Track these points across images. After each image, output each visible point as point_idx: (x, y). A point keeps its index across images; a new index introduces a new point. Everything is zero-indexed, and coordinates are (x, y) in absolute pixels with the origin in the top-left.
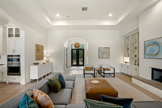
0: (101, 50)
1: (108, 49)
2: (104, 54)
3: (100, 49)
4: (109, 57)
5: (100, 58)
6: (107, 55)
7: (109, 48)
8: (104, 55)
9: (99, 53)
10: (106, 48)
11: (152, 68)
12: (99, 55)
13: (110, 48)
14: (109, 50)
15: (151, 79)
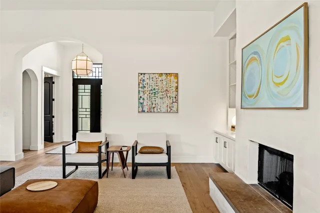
0: (147, 81)
1: (172, 78)
2: (160, 95)
3: (145, 78)
4: (174, 109)
5: (143, 111)
6: (167, 101)
7: (176, 75)
8: (158, 101)
9: (141, 94)
10: (164, 77)
11: (260, 145)
12: (141, 101)
13: (180, 76)
14: (177, 83)
15: (256, 182)
